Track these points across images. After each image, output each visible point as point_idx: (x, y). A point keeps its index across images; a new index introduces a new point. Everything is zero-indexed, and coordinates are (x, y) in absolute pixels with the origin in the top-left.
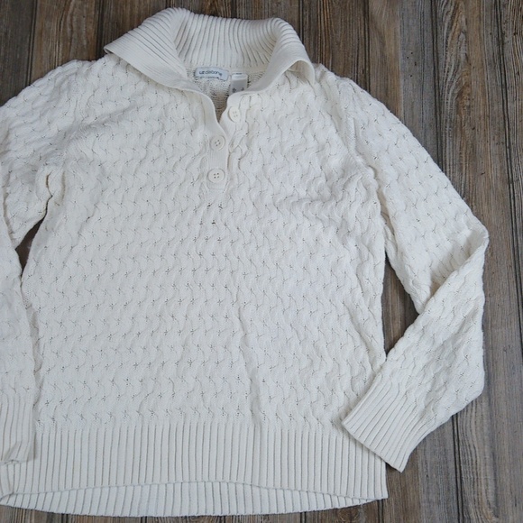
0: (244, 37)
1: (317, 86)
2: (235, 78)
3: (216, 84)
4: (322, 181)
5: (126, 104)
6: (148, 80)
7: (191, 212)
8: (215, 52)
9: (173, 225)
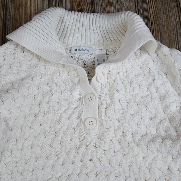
0: (104, 25)
1: (154, 55)
2: (97, 52)
3: (85, 57)
4: (167, 123)
5: (24, 75)
6: (39, 57)
7: (74, 152)
8: (84, 36)
9: (61, 164)
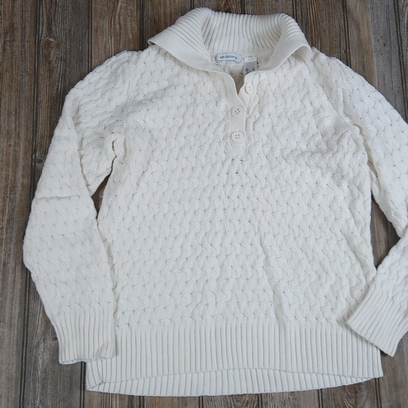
0: (255, 29)
1: (311, 64)
2: (247, 60)
3: (232, 65)
4: (319, 137)
5: (166, 84)
6: (181, 65)
7: (219, 165)
8: (232, 41)
9: (207, 175)
